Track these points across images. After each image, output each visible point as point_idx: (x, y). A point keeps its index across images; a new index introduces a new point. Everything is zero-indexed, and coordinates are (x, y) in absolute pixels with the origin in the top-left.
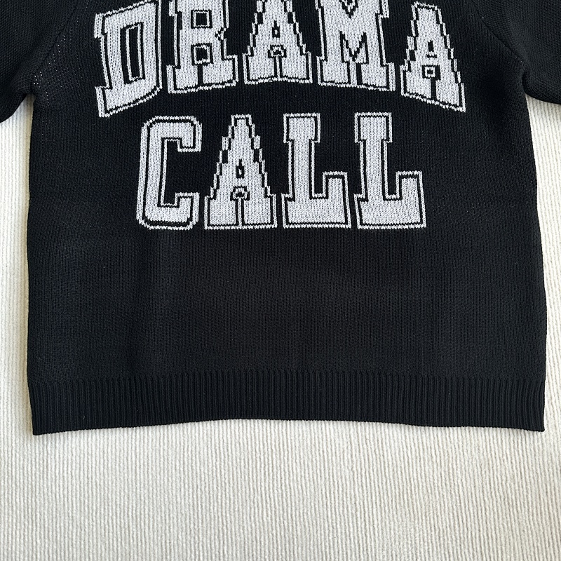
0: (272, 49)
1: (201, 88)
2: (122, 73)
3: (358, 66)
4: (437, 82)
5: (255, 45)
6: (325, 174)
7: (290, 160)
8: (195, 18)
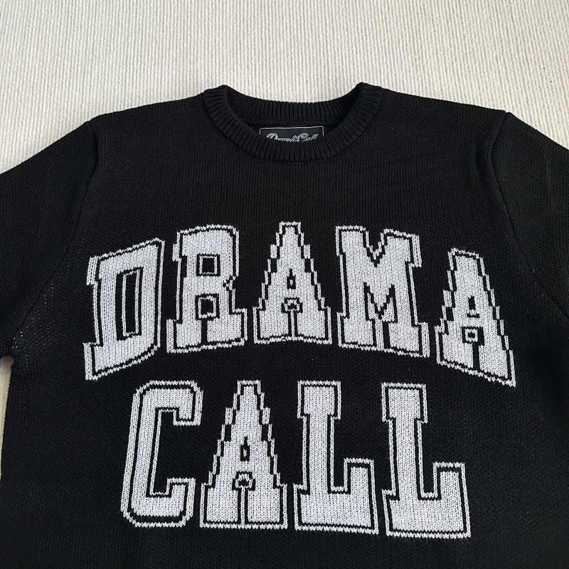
0: (286, 302)
1: (204, 347)
2: (115, 327)
3: (385, 325)
4: (481, 348)
5: (267, 297)
6: (347, 460)
7: (304, 440)
8: (201, 264)
